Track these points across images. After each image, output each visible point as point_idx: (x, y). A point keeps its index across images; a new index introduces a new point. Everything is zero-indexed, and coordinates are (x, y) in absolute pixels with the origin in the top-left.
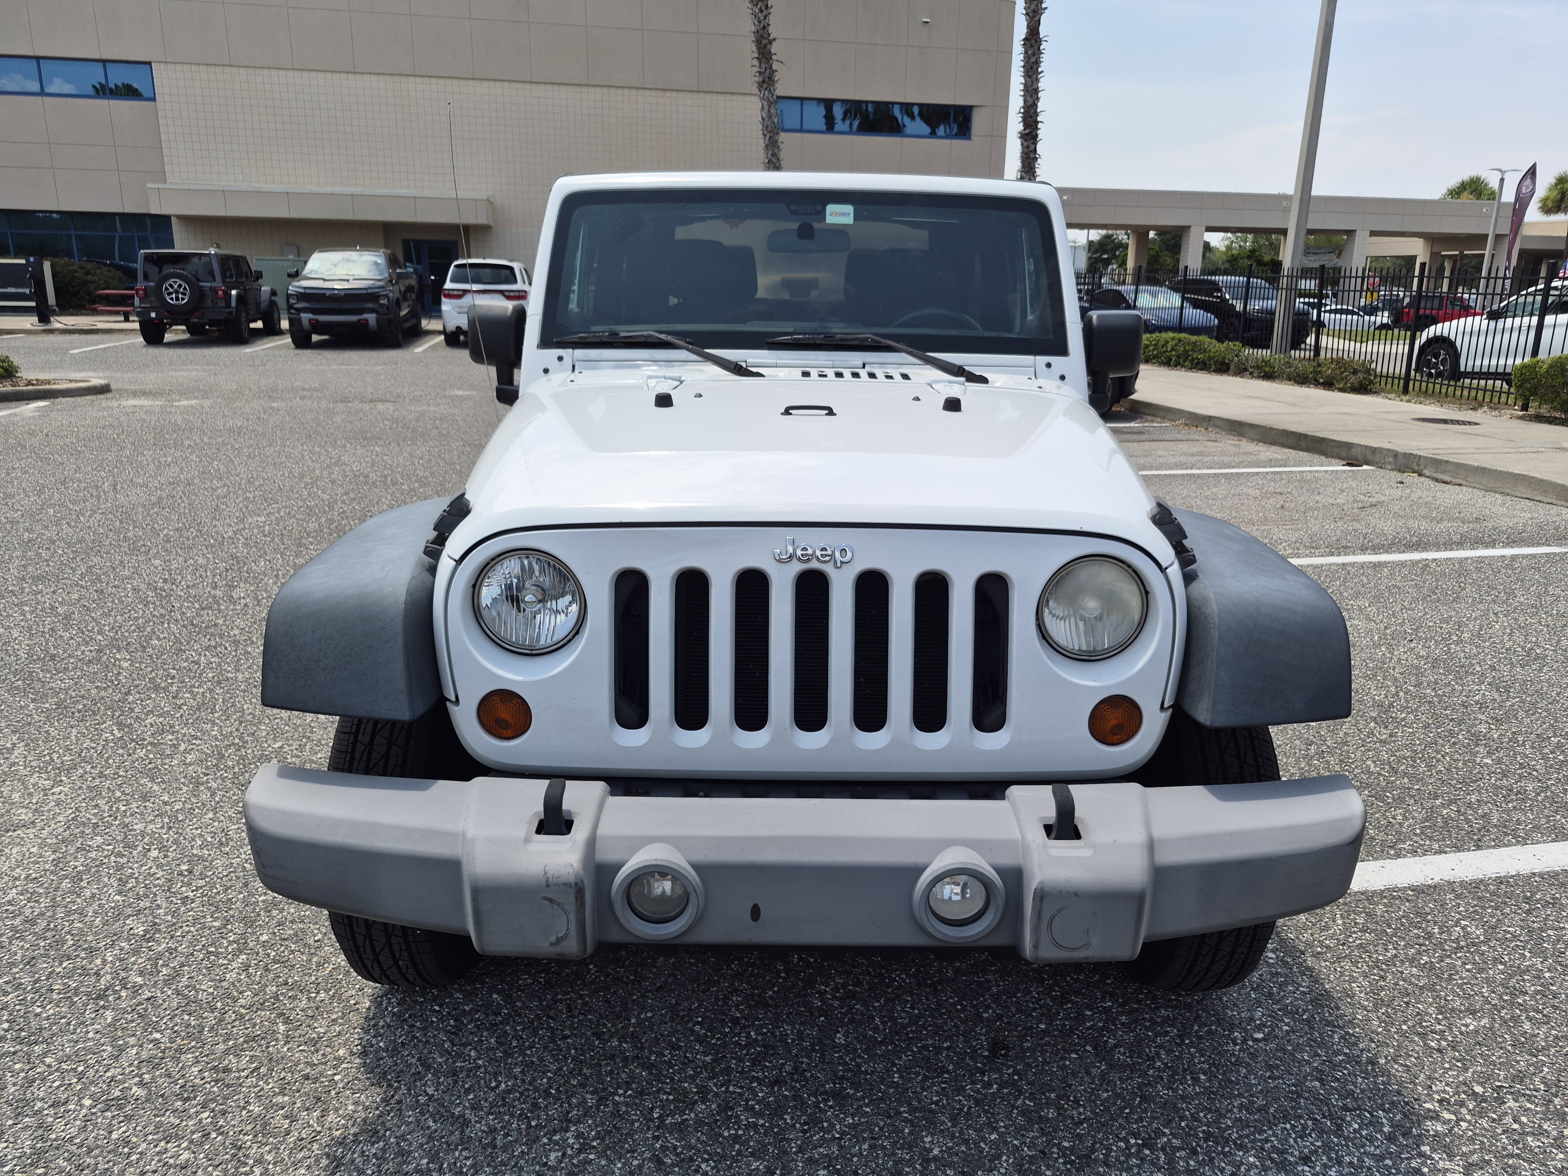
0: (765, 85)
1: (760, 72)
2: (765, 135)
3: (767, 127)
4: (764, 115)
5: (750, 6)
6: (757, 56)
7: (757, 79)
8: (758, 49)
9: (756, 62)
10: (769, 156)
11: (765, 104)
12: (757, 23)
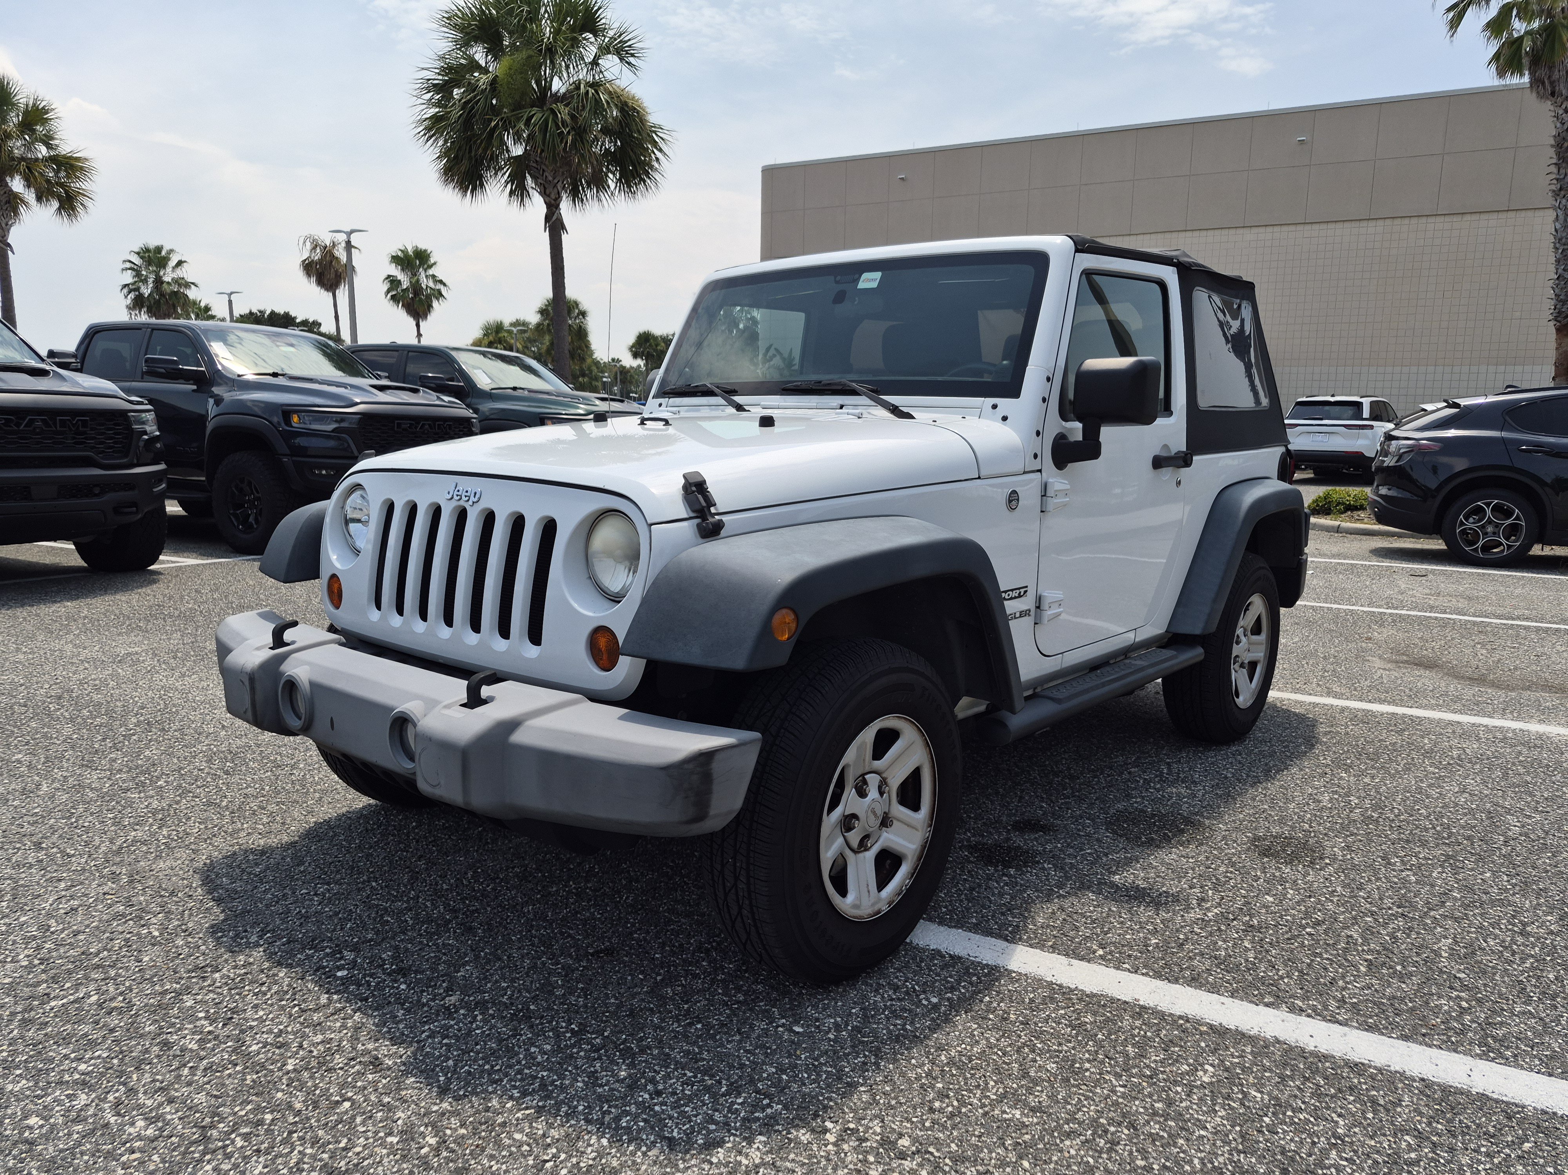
0: (1563, 193)
1: (1557, 180)
2: (1557, 249)
3: (1560, 240)
4: (1558, 226)
5: (1552, 108)
6: (1554, 161)
7: (1553, 187)
8: (1558, 154)
9: (1554, 169)
10: (1560, 271)
11: (1560, 213)
12: (1559, 125)
